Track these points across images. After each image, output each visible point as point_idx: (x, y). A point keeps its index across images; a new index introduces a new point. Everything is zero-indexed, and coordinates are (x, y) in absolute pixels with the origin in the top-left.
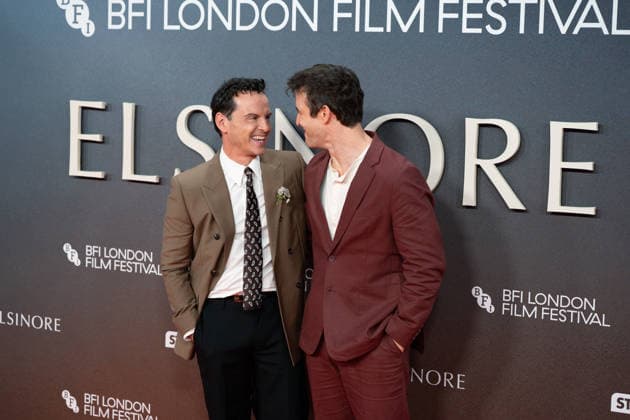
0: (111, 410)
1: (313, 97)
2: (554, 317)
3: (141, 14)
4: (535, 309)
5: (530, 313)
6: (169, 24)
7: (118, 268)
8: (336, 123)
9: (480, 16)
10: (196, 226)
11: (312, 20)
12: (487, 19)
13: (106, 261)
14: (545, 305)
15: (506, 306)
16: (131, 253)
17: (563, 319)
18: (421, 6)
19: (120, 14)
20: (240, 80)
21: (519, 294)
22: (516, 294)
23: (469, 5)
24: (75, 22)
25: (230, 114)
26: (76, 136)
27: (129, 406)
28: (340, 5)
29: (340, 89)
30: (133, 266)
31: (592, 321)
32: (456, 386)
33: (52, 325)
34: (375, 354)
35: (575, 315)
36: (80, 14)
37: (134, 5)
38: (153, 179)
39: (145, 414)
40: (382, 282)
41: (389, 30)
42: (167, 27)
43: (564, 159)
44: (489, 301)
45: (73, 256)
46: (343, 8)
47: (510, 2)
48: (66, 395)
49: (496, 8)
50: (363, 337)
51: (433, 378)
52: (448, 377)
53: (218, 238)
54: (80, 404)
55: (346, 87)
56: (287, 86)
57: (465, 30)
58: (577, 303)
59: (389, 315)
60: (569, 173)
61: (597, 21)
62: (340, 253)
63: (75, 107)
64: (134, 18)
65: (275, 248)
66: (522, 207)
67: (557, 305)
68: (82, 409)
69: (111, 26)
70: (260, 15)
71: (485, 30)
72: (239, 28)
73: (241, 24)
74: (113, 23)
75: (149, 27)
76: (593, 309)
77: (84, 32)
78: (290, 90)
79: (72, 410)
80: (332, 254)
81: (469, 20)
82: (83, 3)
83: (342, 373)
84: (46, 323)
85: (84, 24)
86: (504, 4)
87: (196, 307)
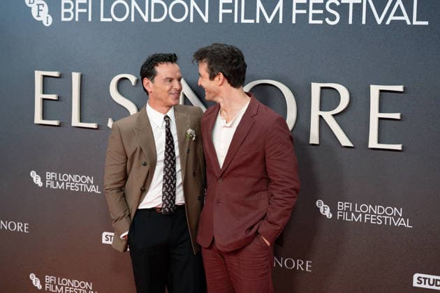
0: (64, 287)
1: (212, 66)
2: (373, 221)
3: (85, 10)
4: (361, 215)
5: (356, 218)
6: (104, 17)
7: (69, 188)
8: (227, 85)
9: (321, 12)
10: (129, 157)
11: (205, 15)
12: (326, 14)
13: (60, 183)
14: (368, 213)
15: (340, 214)
16: (78, 178)
17: (379, 222)
18: (280, 5)
19: (70, 10)
20: (159, 55)
21: (349, 205)
22: (347, 205)
23: (314, 4)
24: (38, 16)
25: (153, 78)
26: (39, 96)
27: (77, 284)
28: (223, 4)
29: (231, 62)
30: (79, 186)
31: (400, 224)
32: (305, 269)
33: (23, 228)
34: (249, 247)
35: (388, 220)
36: (42, 10)
37: (79, 4)
38: (94, 125)
39: (88, 290)
40: (255, 197)
41: (258, 21)
42: (103, 19)
43: (380, 111)
44: (328, 210)
45: (37, 180)
46: (226, 6)
47: (342, 2)
48: (33, 277)
49: (333, 6)
50: (242, 235)
51: (290, 264)
52: (300, 263)
53: (145, 165)
54: (43, 283)
55: (235, 61)
56: (193, 58)
57: (311, 21)
58: (389, 211)
59: (260, 220)
60: (384, 121)
61: (402, 15)
62: (226, 177)
63: (38, 75)
64: (79, 13)
65: (184, 172)
66: (351, 145)
67: (375, 212)
68: (43, 287)
69: (63, 19)
70: (168, 11)
71: (325, 22)
72: (153, 20)
73: (155, 18)
74: (65, 17)
75: (90, 19)
76: (401, 215)
77: (45, 23)
78: (195, 62)
79: (37, 287)
80: (221, 177)
81: (313, 14)
82: (43, 2)
83: (226, 260)
84: (19, 227)
85: (45, 18)
86: (338, 4)
87: (129, 215)
